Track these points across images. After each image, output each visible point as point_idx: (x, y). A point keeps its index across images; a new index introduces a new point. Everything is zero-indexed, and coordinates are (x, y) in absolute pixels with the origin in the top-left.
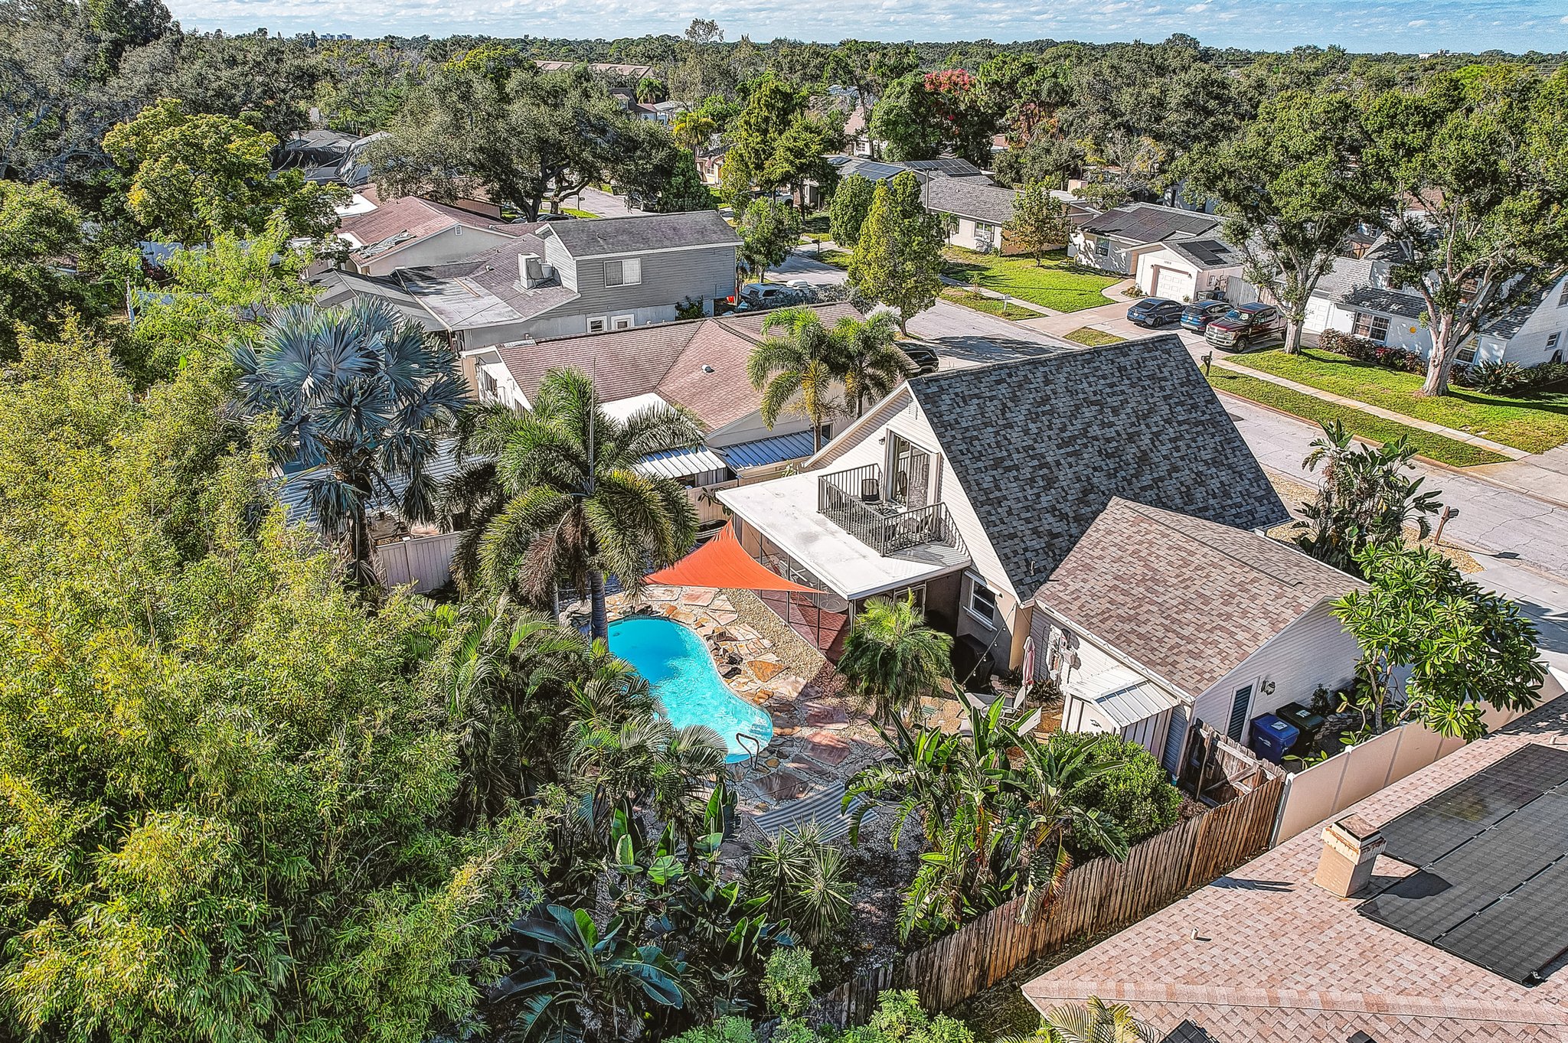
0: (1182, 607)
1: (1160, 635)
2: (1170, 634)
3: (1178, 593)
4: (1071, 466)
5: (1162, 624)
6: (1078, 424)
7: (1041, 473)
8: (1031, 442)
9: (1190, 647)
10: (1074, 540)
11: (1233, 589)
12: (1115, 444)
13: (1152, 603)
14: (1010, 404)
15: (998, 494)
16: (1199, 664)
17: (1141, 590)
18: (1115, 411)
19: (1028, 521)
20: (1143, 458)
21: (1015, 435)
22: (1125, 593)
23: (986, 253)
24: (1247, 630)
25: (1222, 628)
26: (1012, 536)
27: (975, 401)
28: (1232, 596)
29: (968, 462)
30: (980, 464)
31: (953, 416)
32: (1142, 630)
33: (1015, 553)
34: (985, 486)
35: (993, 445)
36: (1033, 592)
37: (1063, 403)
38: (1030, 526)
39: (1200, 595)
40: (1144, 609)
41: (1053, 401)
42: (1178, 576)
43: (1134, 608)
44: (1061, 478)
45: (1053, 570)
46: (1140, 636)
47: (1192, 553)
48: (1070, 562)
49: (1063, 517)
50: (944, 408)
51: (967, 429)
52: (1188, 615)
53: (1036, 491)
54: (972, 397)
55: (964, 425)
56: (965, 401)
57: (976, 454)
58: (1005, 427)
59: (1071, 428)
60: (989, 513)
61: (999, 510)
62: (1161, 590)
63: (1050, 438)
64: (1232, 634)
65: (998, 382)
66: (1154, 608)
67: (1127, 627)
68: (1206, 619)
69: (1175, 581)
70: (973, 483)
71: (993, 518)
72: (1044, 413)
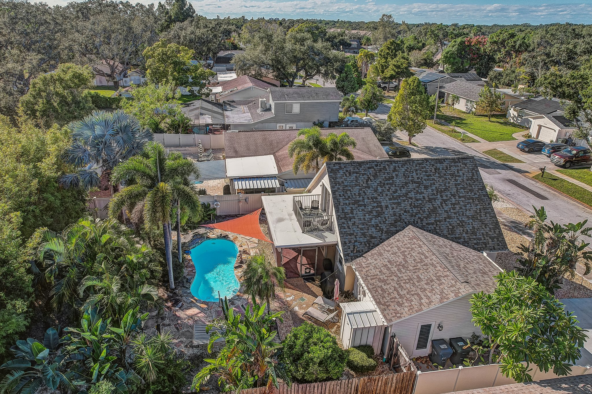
0: (407, 281)
1: (391, 291)
2: (395, 292)
3: (410, 274)
4: (393, 208)
5: (395, 287)
6: (404, 191)
7: (377, 209)
8: (376, 195)
9: (400, 300)
10: (382, 241)
11: (434, 278)
12: (420, 202)
13: (396, 276)
14: (372, 178)
15: (351, 215)
16: (398, 309)
17: (396, 269)
18: (426, 188)
19: (362, 229)
20: (434, 210)
21: (369, 191)
22: (388, 269)
23: (469, 113)
24: (428, 298)
25: (418, 295)
26: (351, 235)
27: (355, 175)
28: (432, 281)
29: (341, 200)
30: (347, 202)
31: (342, 180)
32: (385, 287)
33: (350, 242)
34: (346, 211)
35: (357, 194)
36: (352, 260)
37: (399, 180)
38: (362, 231)
39: (418, 277)
40: (391, 278)
41: (395, 179)
42: (414, 266)
43: (387, 277)
44: (386, 213)
45: (366, 252)
46: (382, 290)
47: (426, 257)
48: (375, 251)
49: (381, 230)
50: (339, 176)
51: (346, 186)
52: (408, 286)
53: (370, 217)
54: (354, 173)
55: (346, 184)
56: (350, 174)
57: (347, 197)
58: (366, 187)
59: (400, 192)
60: (344, 223)
61: (349, 222)
62: (404, 271)
63: (387, 195)
64: (421, 298)
65: (369, 168)
66: (395, 279)
67: (380, 284)
68: (414, 289)
69: (411, 268)
70: (340, 209)
71: (345, 225)
72: (387, 184)
